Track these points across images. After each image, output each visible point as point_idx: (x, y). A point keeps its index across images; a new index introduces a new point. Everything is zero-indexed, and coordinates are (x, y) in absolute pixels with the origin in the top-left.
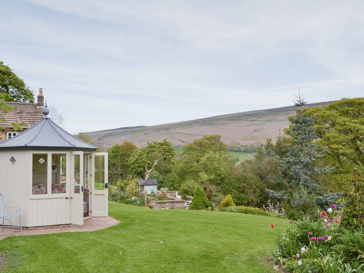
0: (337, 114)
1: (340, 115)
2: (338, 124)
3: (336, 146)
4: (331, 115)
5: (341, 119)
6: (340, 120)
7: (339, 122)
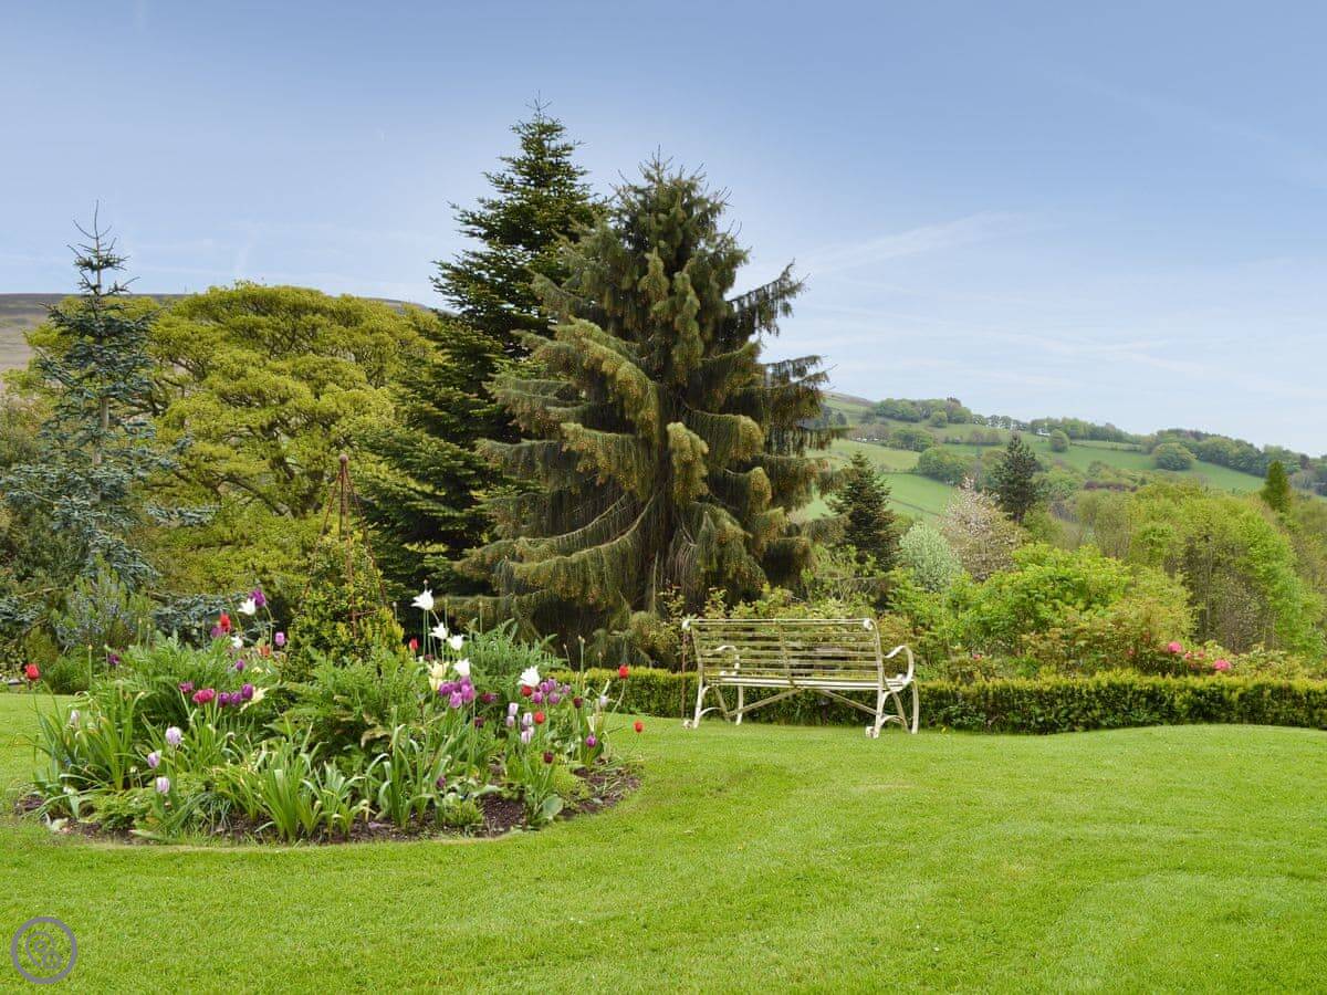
0: (218, 333)
1: (226, 340)
2: (216, 369)
3: (209, 448)
4: (197, 336)
5: (229, 354)
6: (226, 358)
7: (222, 364)
